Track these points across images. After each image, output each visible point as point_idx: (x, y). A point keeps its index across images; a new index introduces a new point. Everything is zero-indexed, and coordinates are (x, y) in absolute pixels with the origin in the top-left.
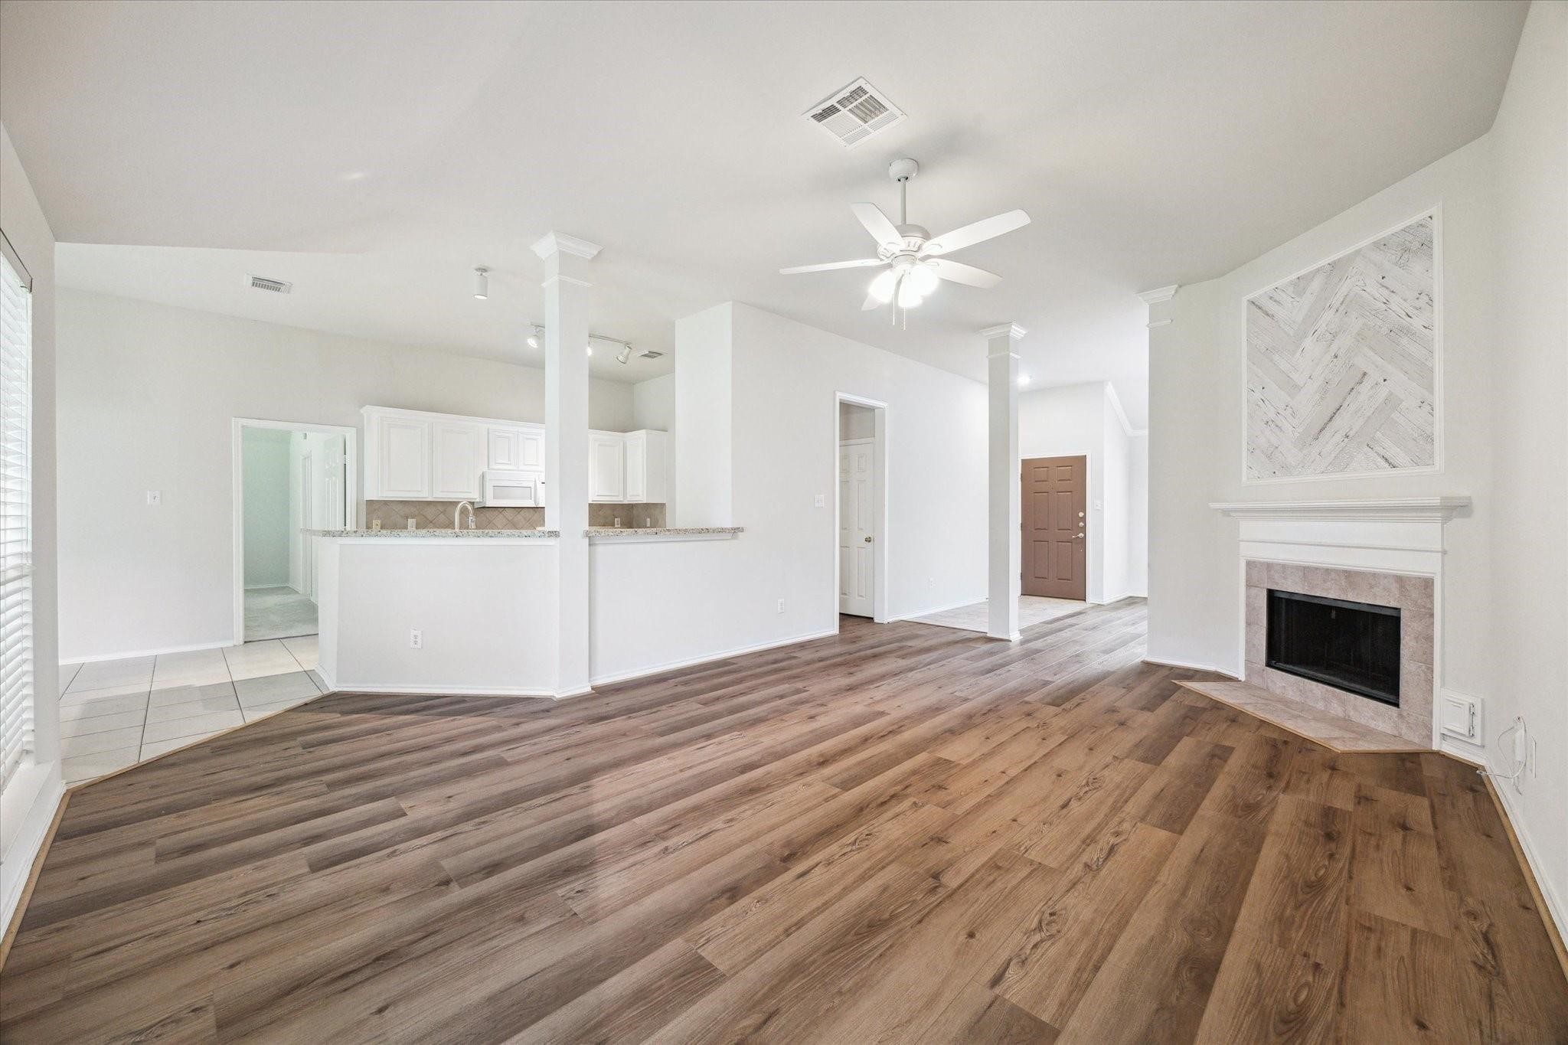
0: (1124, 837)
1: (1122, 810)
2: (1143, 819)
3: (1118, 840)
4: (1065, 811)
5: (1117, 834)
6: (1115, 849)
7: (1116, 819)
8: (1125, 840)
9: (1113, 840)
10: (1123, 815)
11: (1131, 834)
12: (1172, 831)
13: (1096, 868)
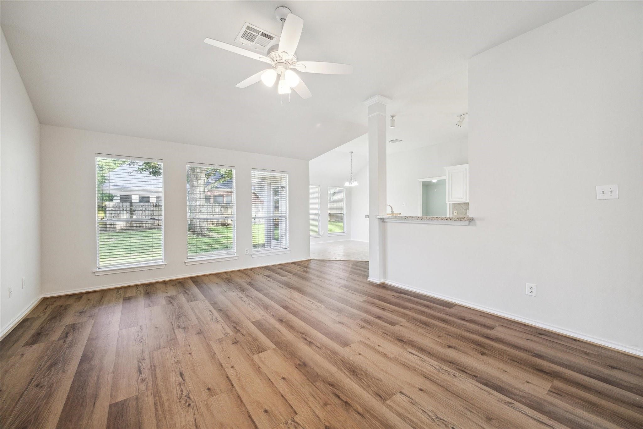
0: (139, 380)
1: (153, 395)
2: (137, 398)
3: (141, 378)
4: (178, 373)
5: (143, 380)
6: (138, 373)
7: (151, 387)
8: (137, 380)
9: (143, 376)
10: (149, 392)
11: (137, 385)
12: (116, 404)
13: (140, 361)
